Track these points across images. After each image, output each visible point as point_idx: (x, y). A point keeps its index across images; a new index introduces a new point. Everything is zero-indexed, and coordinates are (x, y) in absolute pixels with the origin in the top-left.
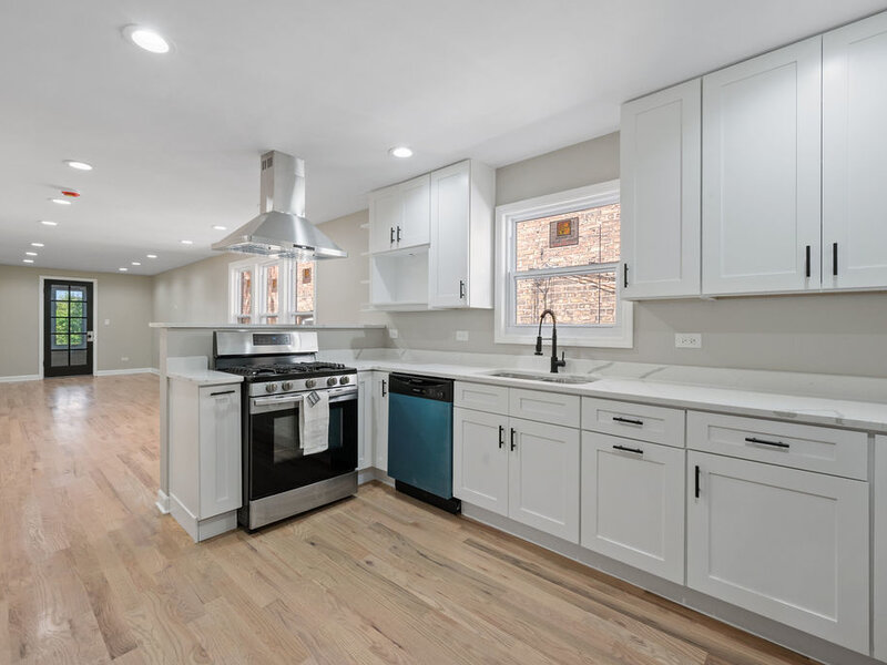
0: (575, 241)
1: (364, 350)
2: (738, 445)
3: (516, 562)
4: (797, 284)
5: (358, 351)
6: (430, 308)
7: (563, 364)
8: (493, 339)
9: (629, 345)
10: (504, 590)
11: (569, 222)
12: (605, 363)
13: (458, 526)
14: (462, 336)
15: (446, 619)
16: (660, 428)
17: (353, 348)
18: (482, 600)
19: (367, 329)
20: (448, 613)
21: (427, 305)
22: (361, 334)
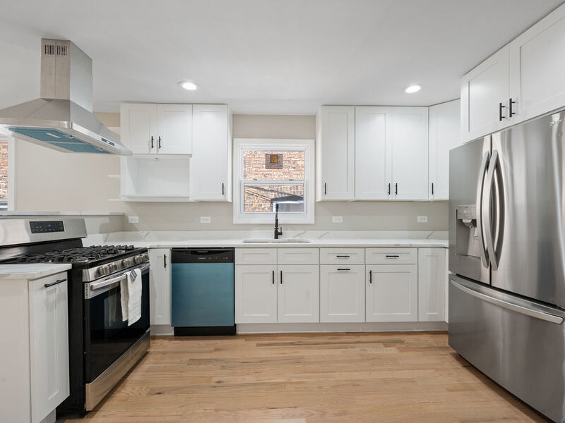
0: (280, 167)
1: (111, 234)
2: (383, 259)
3: (292, 344)
4: (385, 197)
5: (106, 234)
6: (191, 200)
7: (281, 234)
8: (232, 221)
9: (313, 222)
10: (302, 357)
11: (277, 156)
12: (303, 232)
13: (244, 340)
14: (206, 220)
15: (297, 383)
16: (356, 257)
17: (101, 233)
18: (299, 366)
19: (111, 216)
20: (294, 380)
21: (188, 198)
22: (107, 220)
